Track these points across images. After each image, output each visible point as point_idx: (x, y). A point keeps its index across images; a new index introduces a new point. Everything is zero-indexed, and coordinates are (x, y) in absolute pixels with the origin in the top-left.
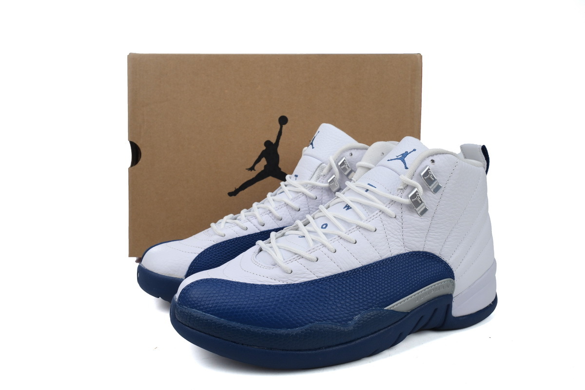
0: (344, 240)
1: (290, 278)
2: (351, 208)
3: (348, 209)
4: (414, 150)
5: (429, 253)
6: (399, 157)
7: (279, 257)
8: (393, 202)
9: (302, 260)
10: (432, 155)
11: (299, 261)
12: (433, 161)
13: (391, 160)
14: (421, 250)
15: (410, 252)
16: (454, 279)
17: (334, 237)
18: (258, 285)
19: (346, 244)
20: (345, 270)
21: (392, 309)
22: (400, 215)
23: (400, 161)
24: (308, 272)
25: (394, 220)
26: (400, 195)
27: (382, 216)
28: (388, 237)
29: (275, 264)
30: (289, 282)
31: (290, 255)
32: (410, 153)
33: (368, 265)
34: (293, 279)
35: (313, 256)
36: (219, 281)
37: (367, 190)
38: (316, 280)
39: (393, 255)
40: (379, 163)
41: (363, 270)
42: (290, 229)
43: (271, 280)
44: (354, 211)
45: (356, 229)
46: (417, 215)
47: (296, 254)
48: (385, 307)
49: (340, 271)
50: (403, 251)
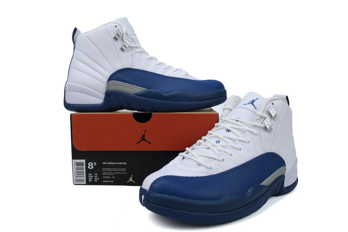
0: (234, 148)
1: (211, 172)
2: (231, 131)
3: (229, 132)
4: (257, 99)
5: (274, 153)
6: (250, 103)
7: (201, 160)
8: (255, 126)
9: (215, 161)
10: (272, 101)
11: (213, 161)
12: (273, 104)
13: (246, 104)
14: (271, 152)
15: (266, 153)
16: (285, 166)
17: (229, 147)
18: (194, 177)
19: (235, 150)
20: (238, 165)
21: (263, 184)
22: (259, 133)
23: (251, 105)
24: (220, 168)
25: (256, 136)
26: (258, 122)
27: (251, 134)
28: (255, 145)
29: (199, 165)
30: (211, 174)
31: (207, 159)
32: (256, 100)
33: (249, 161)
34: (213, 172)
35: (221, 158)
36: (172, 177)
37: (237, 121)
38: (225, 172)
39: (259, 155)
40: (237, 106)
41: (247, 164)
42: (196, 145)
43: (200, 174)
44: (233, 132)
45: (238, 142)
46: (268, 133)
47: (210, 158)
48: (260, 184)
49: (236, 166)
50: (263, 153)
